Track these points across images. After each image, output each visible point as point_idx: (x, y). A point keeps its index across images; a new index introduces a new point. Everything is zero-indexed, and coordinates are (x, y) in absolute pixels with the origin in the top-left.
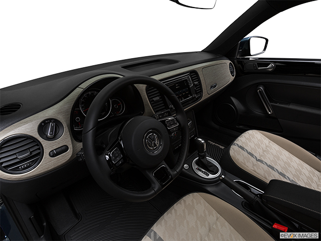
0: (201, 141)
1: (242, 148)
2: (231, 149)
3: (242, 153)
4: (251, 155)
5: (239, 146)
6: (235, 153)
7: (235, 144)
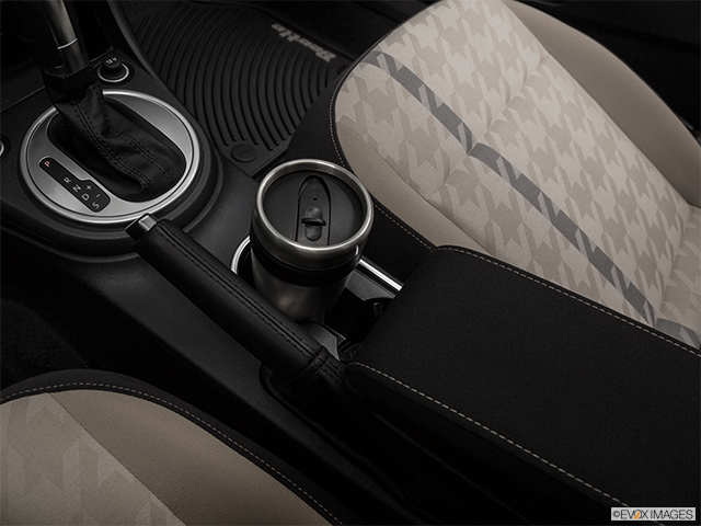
1: (409, 80)
2: (350, 83)
3: (401, 111)
4: (444, 123)
5: (399, 68)
6: (366, 107)
7: (378, 58)
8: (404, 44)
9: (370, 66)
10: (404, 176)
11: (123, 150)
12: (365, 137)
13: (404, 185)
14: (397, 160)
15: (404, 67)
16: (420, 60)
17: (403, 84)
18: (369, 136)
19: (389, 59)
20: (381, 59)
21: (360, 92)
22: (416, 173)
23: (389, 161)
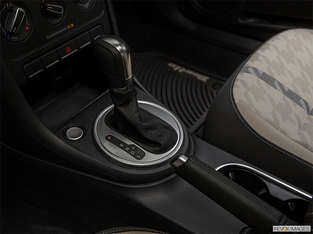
0: (114, 47)
1: (268, 79)
2: (238, 83)
3: (268, 95)
4: (292, 99)
5: (261, 73)
6: (250, 94)
7: (249, 69)
8: (261, 61)
9: (245, 74)
10: (278, 128)
11: (149, 128)
12: (253, 109)
13: (279, 132)
14: (272, 120)
15: (264, 73)
16: (271, 68)
17: (266, 81)
18: (255, 109)
19: (255, 70)
20: (250, 70)
21: (245, 87)
22: (283, 125)
23: (267, 120)
